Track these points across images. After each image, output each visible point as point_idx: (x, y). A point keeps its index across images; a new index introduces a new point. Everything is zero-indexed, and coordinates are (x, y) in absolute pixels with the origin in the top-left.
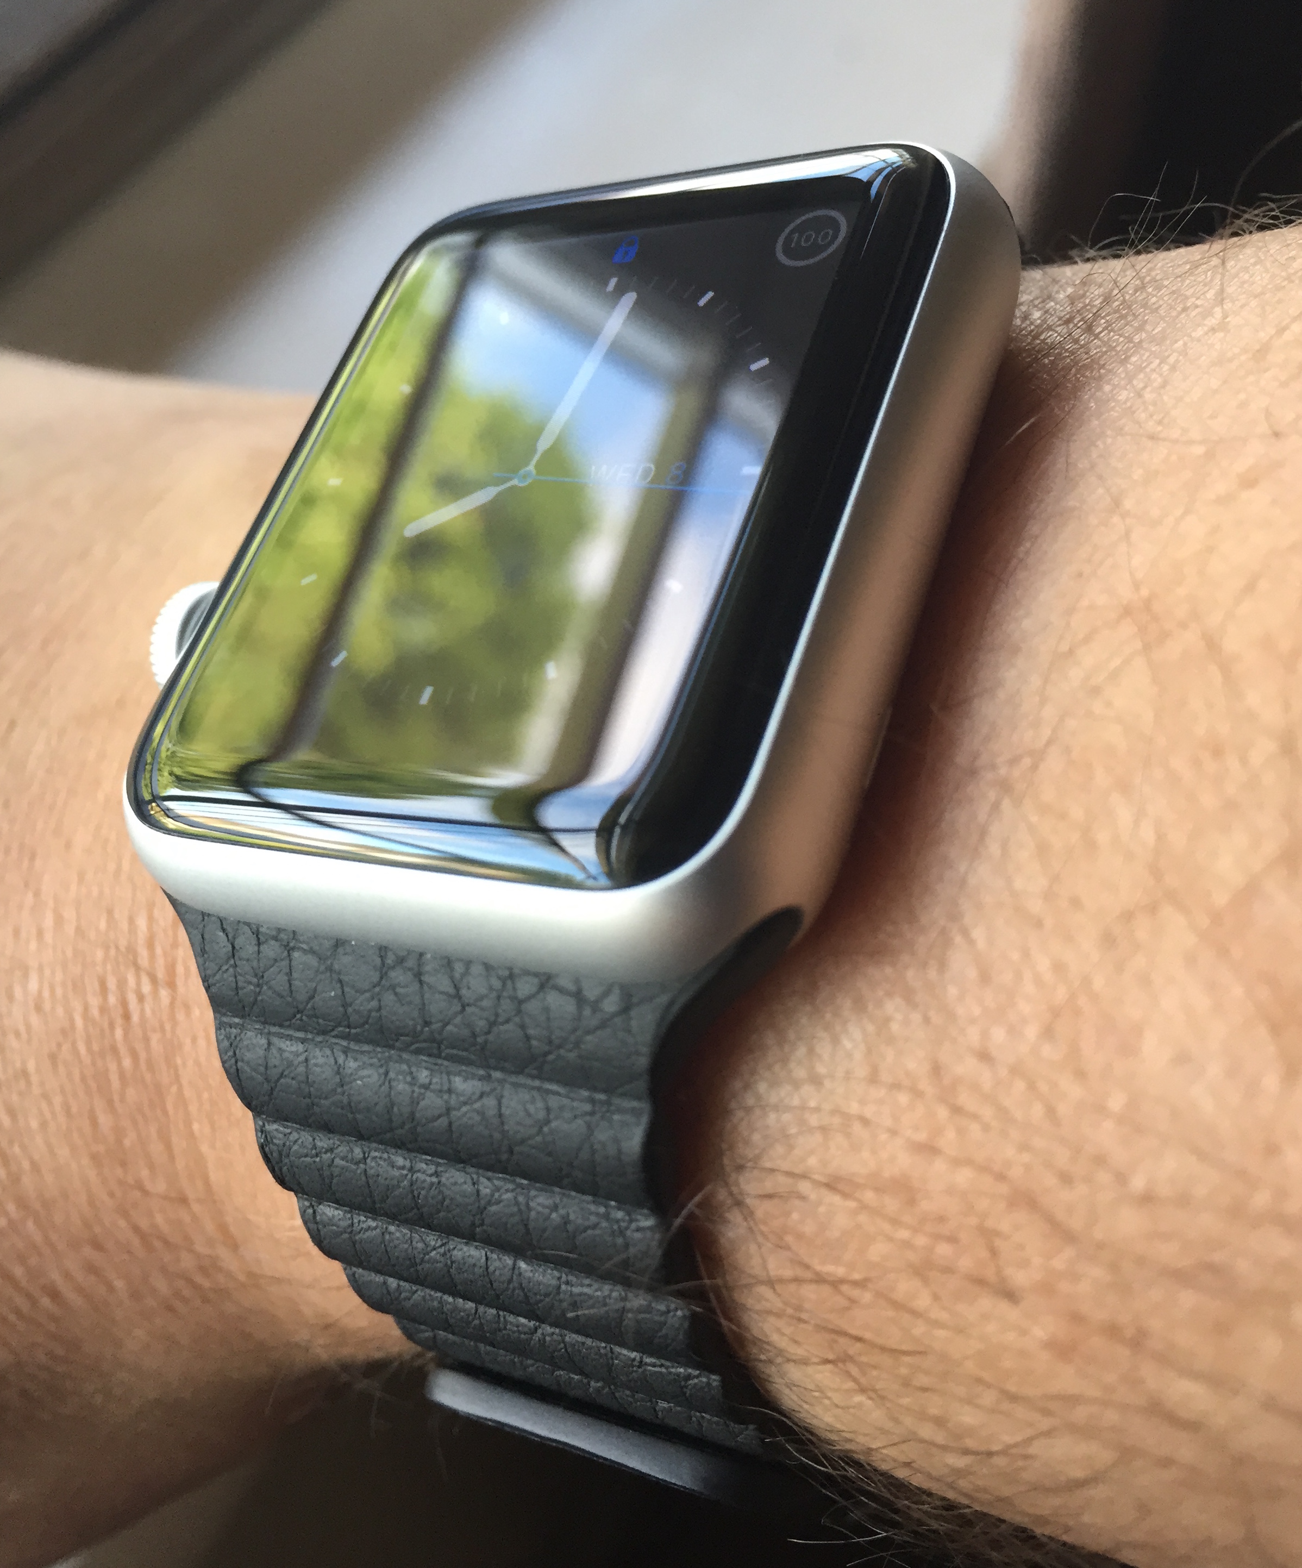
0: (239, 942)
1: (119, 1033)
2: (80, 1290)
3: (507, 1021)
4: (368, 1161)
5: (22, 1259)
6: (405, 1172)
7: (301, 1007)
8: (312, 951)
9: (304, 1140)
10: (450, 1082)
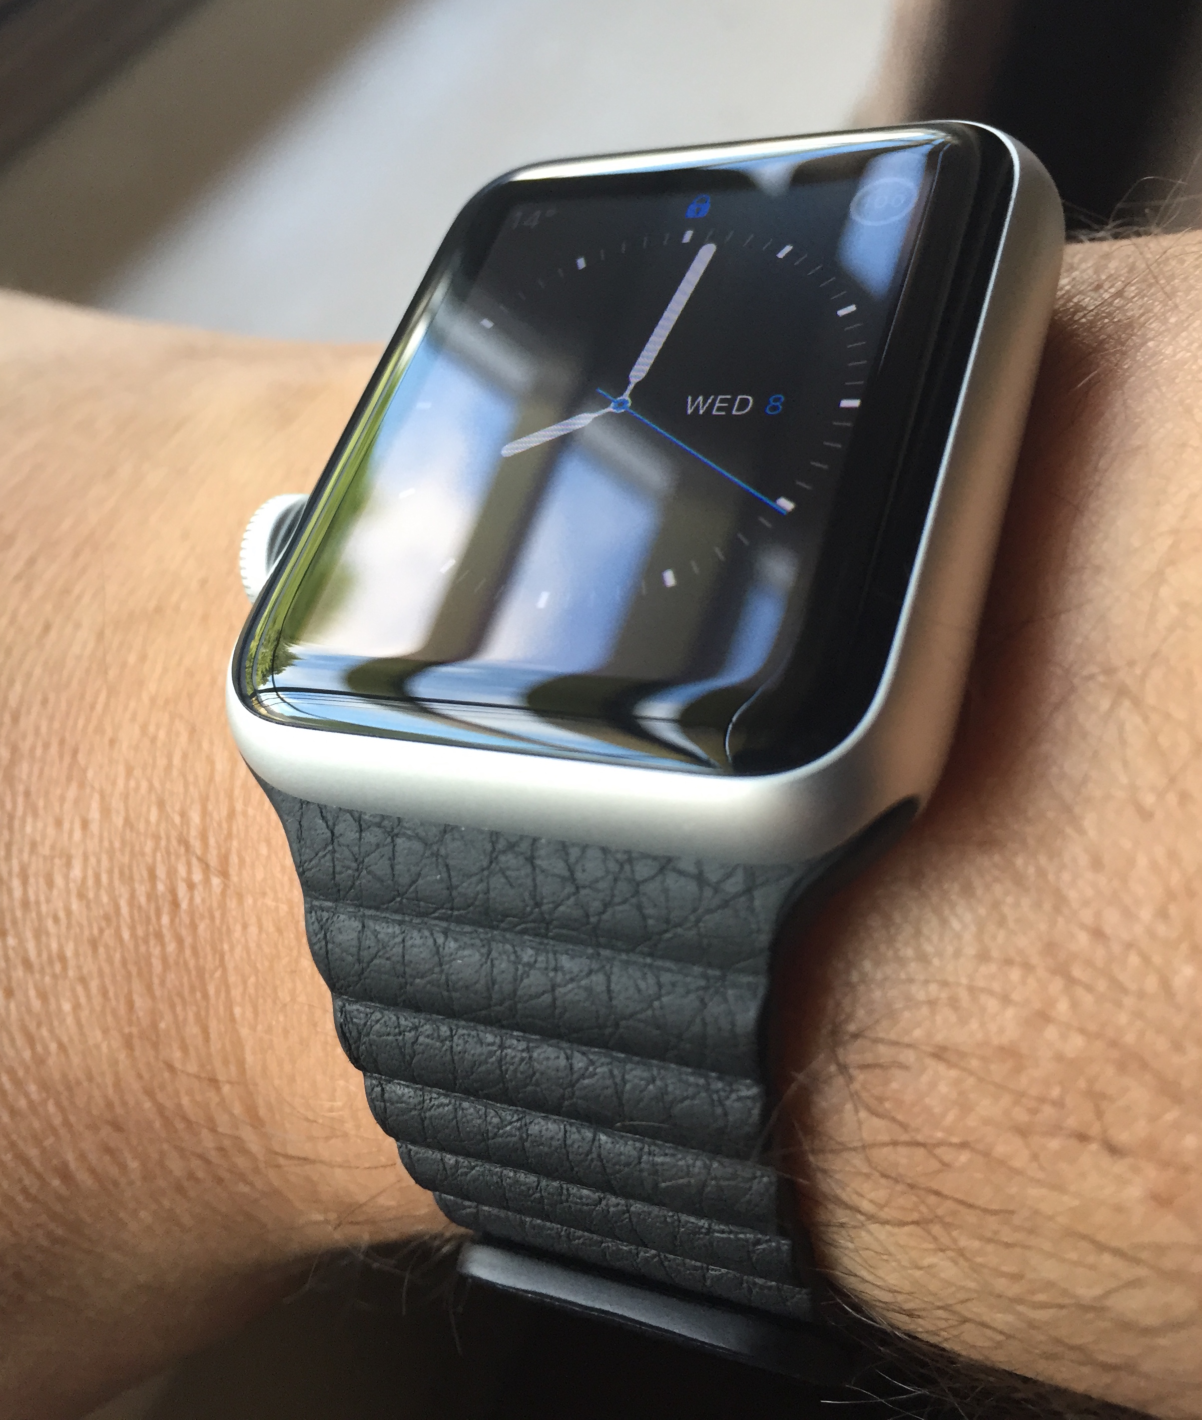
0: (339, 829)
1: (165, 920)
2: (92, 1171)
3: (624, 902)
4: (455, 1038)
5: (37, 1141)
6: (495, 1048)
7: (402, 890)
8: (418, 837)
9: (388, 1018)
10: (556, 960)
